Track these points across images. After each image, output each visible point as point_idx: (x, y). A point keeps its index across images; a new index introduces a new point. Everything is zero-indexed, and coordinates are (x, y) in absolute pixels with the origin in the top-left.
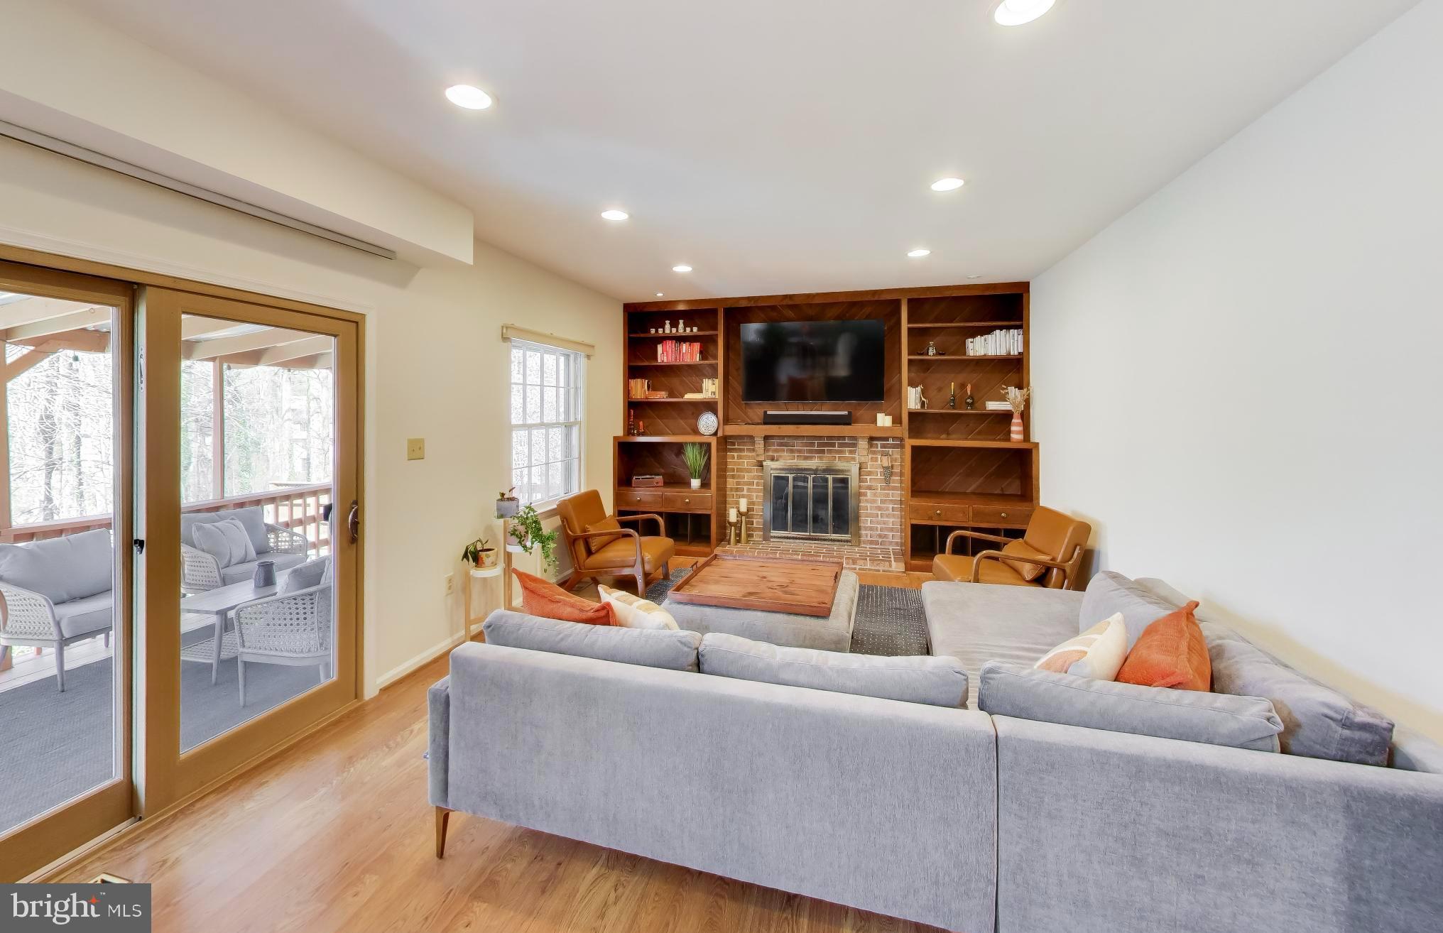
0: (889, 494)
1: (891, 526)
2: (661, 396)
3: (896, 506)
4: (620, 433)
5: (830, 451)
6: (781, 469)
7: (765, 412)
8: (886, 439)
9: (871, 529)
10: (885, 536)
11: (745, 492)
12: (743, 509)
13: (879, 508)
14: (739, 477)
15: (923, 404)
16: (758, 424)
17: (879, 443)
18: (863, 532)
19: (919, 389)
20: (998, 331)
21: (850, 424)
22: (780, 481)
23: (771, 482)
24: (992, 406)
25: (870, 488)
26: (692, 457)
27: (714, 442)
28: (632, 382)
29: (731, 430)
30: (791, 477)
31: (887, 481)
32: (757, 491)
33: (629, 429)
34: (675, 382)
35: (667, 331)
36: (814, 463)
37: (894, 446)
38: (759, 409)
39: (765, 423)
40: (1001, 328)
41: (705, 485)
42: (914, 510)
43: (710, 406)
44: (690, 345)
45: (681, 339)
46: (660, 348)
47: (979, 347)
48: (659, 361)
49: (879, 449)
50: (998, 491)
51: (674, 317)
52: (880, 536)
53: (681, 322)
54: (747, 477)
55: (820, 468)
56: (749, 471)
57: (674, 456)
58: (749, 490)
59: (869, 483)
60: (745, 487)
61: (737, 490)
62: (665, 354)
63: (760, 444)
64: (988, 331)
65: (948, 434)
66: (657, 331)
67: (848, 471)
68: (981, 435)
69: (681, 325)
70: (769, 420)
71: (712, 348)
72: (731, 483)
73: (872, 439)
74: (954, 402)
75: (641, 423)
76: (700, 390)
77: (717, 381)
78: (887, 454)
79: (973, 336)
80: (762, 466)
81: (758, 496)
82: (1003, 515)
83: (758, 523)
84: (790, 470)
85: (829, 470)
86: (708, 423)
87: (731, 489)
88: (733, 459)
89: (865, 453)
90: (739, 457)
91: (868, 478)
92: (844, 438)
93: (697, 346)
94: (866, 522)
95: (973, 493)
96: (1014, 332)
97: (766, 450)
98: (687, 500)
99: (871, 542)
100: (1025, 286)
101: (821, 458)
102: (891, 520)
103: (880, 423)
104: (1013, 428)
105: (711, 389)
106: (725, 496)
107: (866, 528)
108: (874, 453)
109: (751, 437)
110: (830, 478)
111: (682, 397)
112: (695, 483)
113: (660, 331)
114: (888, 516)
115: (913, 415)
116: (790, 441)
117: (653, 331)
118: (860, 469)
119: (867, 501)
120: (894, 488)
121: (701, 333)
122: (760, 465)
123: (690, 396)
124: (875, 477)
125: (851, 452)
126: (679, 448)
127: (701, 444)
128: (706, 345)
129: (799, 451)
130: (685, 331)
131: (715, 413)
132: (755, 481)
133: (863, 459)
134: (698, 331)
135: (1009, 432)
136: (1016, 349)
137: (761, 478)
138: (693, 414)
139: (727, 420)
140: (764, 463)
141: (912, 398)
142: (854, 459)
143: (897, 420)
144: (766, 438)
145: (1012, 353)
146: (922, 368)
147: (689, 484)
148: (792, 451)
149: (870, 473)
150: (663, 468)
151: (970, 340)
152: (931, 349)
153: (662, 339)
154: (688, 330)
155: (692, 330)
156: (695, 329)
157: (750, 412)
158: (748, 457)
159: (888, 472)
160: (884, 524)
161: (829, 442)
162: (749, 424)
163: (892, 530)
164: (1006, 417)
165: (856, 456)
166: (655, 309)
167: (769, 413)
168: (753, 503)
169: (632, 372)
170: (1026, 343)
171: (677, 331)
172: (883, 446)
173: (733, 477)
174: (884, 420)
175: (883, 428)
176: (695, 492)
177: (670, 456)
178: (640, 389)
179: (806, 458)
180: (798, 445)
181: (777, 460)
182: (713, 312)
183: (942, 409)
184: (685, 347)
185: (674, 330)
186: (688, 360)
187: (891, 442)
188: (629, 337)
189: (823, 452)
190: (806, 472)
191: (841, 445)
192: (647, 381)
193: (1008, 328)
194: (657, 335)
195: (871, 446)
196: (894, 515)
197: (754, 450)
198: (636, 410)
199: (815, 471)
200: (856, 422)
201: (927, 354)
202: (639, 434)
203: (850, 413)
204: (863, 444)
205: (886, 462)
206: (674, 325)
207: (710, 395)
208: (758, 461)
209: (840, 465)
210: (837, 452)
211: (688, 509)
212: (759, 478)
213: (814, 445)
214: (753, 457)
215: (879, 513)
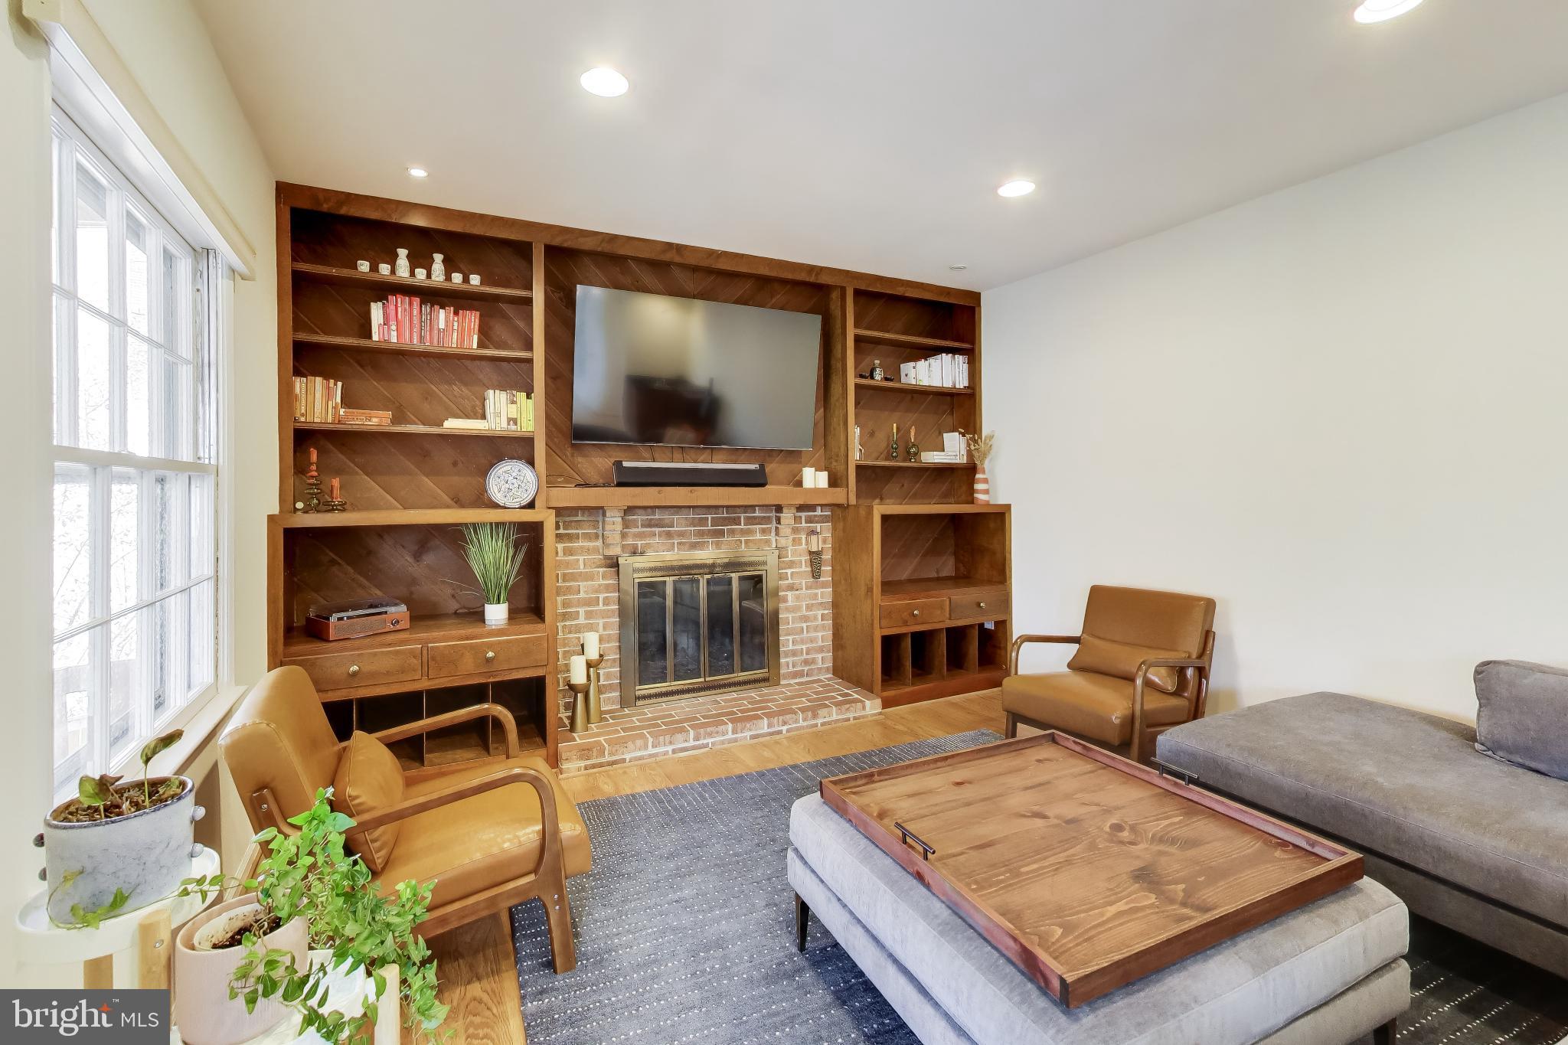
0: (816, 594)
1: (820, 643)
2: (377, 420)
3: (826, 612)
4: (276, 510)
5: (732, 532)
6: (651, 569)
7: (618, 464)
8: (814, 508)
9: (794, 653)
10: (813, 661)
11: (582, 620)
12: (592, 652)
13: (805, 619)
14: (569, 590)
15: (860, 454)
16: (612, 485)
17: (809, 515)
18: (782, 660)
20: (944, 355)
21: (763, 485)
22: (649, 590)
23: (632, 591)
24: (929, 457)
25: (791, 588)
26: (492, 556)
27: (548, 520)
28: (299, 384)
29: (564, 496)
30: (669, 580)
31: (816, 573)
32: (605, 614)
34: (409, 391)
35: (402, 273)
36: (707, 554)
37: (823, 520)
39: (620, 484)
40: (947, 350)
42: (886, 614)
43: (519, 448)
44: (456, 313)
45: (433, 297)
46: (376, 311)
47: (922, 374)
48: (375, 337)
49: (804, 524)
50: (934, 575)
51: (422, 242)
52: (806, 662)
53: (437, 256)
54: (585, 589)
55: (718, 561)
56: (589, 577)
57: (410, 559)
58: (592, 614)
59: (790, 581)
60: (582, 611)
61: (572, 617)
62: (389, 325)
63: (614, 521)
64: (934, 352)
65: (882, 499)
66: (374, 268)
67: (765, 563)
68: (915, 498)
69: (438, 265)
70: (628, 479)
71: (511, 325)
73: (796, 509)
74: (897, 450)
75: (333, 483)
76: (480, 414)
77: (527, 400)
78: (815, 532)
79: (916, 359)
80: (616, 565)
81: (608, 625)
82: (982, 605)
83: (608, 676)
84: (669, 570)
85: (733, 565)
86: (513, 484)
89: (785, 531)
90: (568, 552)
91: (789, 571)
92: (752, 508)
93: (472, 319)
94: (787, 642)
95: (910, 581)
96: (960, 359)
97: (624, 536)
98: (490, 654)
99: (795, 675)
100: (975, 297)
101: (718, 545)
102: (820, 634)
103: (807, 483)
104: (978, 486)
105: (510, 411)
107: (787, 654)
108: (799, 531)
109: (600, 510)
110: (735, 576)
111: (438, 424)
112: (496, 613)
113: (384, 269)
114: (816, 629)
116: (666, 516)
117: (364, 266)
118: (778, 558)
119: (788, 610)
120: (824, 585)
122: (614, 564)
123: (454, 425)
124: (801, 573)
125: (763, 531)
127: (509, 526)
128: (496, 318)
129: (681, 534)
130: (448, 278)
131: (531, 462)
132: (602, 596)
133: (783, 542)
134: (482, 282)
136: (962, 382)
137: (615, 588)
138: (455, 464)
140: (621, 561)
142: (769, 542)
143: (837, 478)
144: (630, 510)
145: (957, 386)
147: (479, 616)
148: (669, 535)
149: (791, 565)
152: (877, 371)
153: (384, 290)
154: (457, 278)
155: (466, 280)
156: (475, 280)
157: (581, 461)
158: (588, 551)
159: (815, 557)
160: (811, 641)
161: (731, 514)
162: (593, 486)
163: (821, 650)
165: (772, 537)
166: (374, 215)
167: (626, 464)
171: (429, 276)
172: (809, 520)
174: (814, 479)
175: (814, 492)
176: (500, 632)
177: (399, 560)
178: (322, 403)
179: (694, 546)
180: (679, 523)
181: (642, 554)
182: (521, 250)
183: (881, 460)
184: (442, 316)
185: (421, 273)
186: (446, 344)
187: (819, 512)
188: (294, 269)
189: (721, 533)
190: (693, 572)
191: (751, 521)
192: (340, 384)
193: (955, 352)
194: (374, 277)
195: (795, 519)
197: (600, 536)
199: (711, 568)
200: (770, 482)
202: (330, 509)
203: (762, 466)
204: (787, 517)
205: (815, 544)
206: (419, 260)
207: (504, 425)
208: (606, 557)
209: (749, 554)
210: (743, 532)
211: (490, 674)
212: (607, 589)
213: (705, 521)
214: (596, 550)
215: (804, 625)
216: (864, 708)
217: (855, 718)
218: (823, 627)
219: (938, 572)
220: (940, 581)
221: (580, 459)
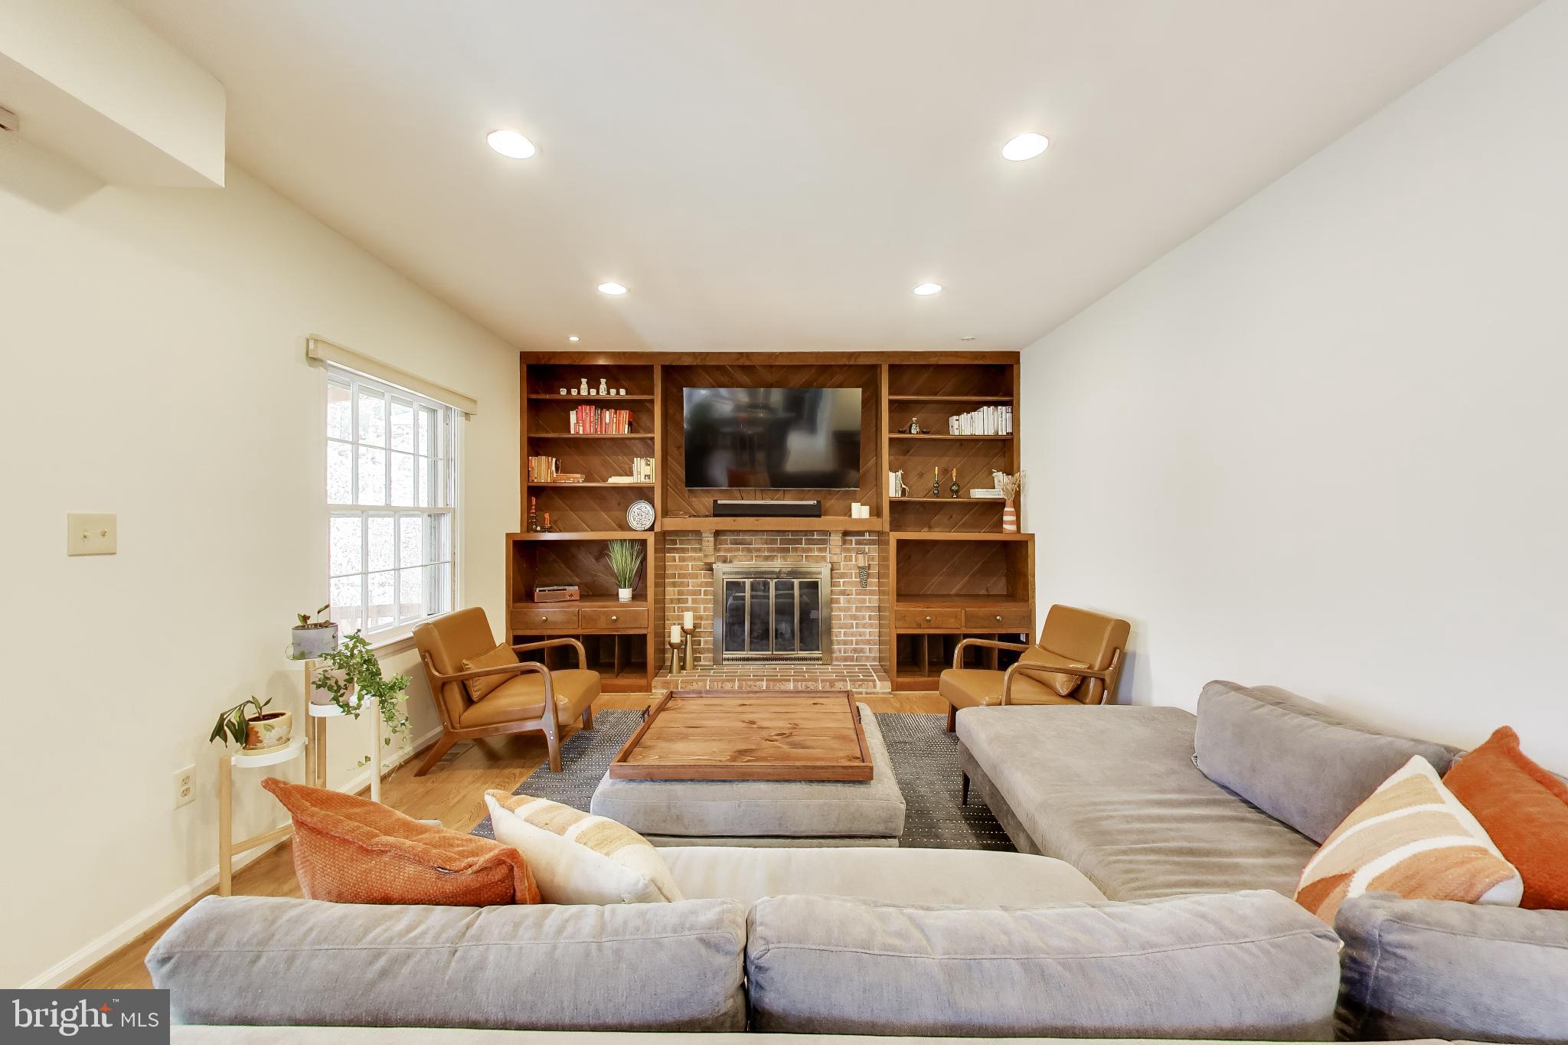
0: (865, 600)
1: (868, 637)
2: (575, 480)
3: (873, 614)
4: (516, 528)
5: (796, 550)
6: (735, 573)
7: (715, 501)
8: (862, 533)
9: (845, 643)
10: (862, 650)
11: (690, 604)
12: (689, 625)
13: (855, 617)
14: (682, 584)
15: (904, 491)
16: (706, 516)
17: (854, 538)
18: (836, 647)
19: (900, 474)
20: (985, 408)
21: (819, 516)
22: (733, 586)
23: (721, 590)
24: (978, 493)
25: (843, 593)
26: (620, 558)
27: (652, 539)
28: (534, 460)
29: (672, 524)
30: (748, 582)
31: (864, 583)
32: (705, 601)
33: (530, 523)
34: (595, 461)
35: (584, 393)
36: (778, 564)
37: (870, 542)
38: (707, 498)
39: (715, 515)
40: (989, 404)
41: (638, 595)
42: (901, 617)
43: (642, 493)
44: (616, 412)
45: (602, 404)
46: (573, 416)
47: (965, 425)
48: (572, 432)
49: (854, 546)
51: (594, 374)
52: (855, 650)
53: (603, 380)
54: (692, 584)
55: (784, 570)
56: (695, 576)
58: (695, 601)
59: (842, 587)
60: (690, 598)
61: (679, 601)
62: (579, 423)
63: (709, 540)
64: (975, 407)
65: (930, 527)
66: (569, 393)
67: (820, 573)
68: (966, 527)
69: (603, 386)
70: (719, 511)
71: (645, 417)
72: (669, 593)
73: (845, 533)
74: (938, 489)
75: (547, 515)
76: (629, 472)
77: (652, 461)
78: (863, 552)
79: (958, 414)
80: (711, 569)
81: (706, 609)
82: (998, 618)
83: (706, 642)
84: (747, 574)
85: (794, 573)
86: (641, 516)
87: (672, 600)
88: (674, 561)
89: (838, 550)
90: (682, 559)
91: (841, 581)
92: (812, 532)
93: (625, 415)
94: (839, 634)
95: (957, 595)
96: (1002, 409)
97: (716, 549)
98: (614, 617)
99: (846, 659)
100: (1015, 356)
101: (784, 558)
102: (868, 630)
103: (855, 514)
104: (1005, 518)
105: (644, 470)
106: (663, 609)
107: (839, 642)
108: (848, 550)
109: (698, 533)
110: (796, 582)
111: (605, 480)
113: (574, 392)
114: (864, 626)
115: (894, 505)
116: (747, 537)
117: (563, 392)
118: (831, 570)
119: (840, 609)
120: (871, 593)
121: (629, 397)
122: (709, 568)
123: (615, 480)
124: (850, 582)
125: (820, 550)
126: (601, 549)
127: (633, 542)
128: (638, 413)
129: (758, 550)
130: (608, 393)
131: (652, 502)
132: (703, 589)
133: (835, 558)
134: (626, 393)
135: (1001, 522)
136: (1004, 429)
137: (711, 584)
138: (619, 503)
139: (665, 513)
140: (714, 566)
141: (893, 485)
142: (824, 558)
143: (876, 511)
144: (717, 533)
145: (1000, 434)
146: (903, 450)
147: (615, 596)
148: (749, 550)
149: (843, 575)
150: (577, 576)
151: (955, 417)
152: (914, 426)
153: (576, 403)
154: (613, 392)
155: (618, 393)
156: (623, 392)
158: (695, 559)
159: (864, 572)
160: (860, 635)
161: (794, 537)
162: (695, 516)
163: (868, 642)
164: (997, 506)
165: (827, 554)
166: (565, 362)
167: (719, 502)
168: (701, 617)
169: (534, 447)
170: (1016, 422)
171: (598, 393)
172: (858, 543)
173: (674, 585)
174: (860, 511)
175: (859, 521)
176: (624, 605)
177: (587, 561)
178: (545, 470)
179: (767, 558)
180: (757, 543)
181: (731, 562)
182: (648, 370)
183: (925, 496)
184: (607, 415)
185: (593, 392)
186: (612, 432)
187: (867, 537)
188: (530, 400)
189: (787, 550)
190: (766, 576)
191: (810, 542)
192: (554, 459)
193: (996, 404)
194: (569, 397)
195: (844, 541)
197: (701, 550)
198: (538, 497)
199: (778, 574)
200: (826, 513)
201: (910, 433)
202: (544, 530)
203: (819, 502)
204: (835, 540)
205: (862, 561)
206: (594, 384)
207: (643, 479)
208: (706, 564)
209: (806, 565)
210: (804, 550)
211: (617, 629)
212: (707, 584)
213: (775, 542)
214: (699, 559)
215: (854, 622)
216: (875, 687)
217: (867, 693)
218: (871, 626)
219: (987, 590)
220: (989, 597)
221: (694, 499)
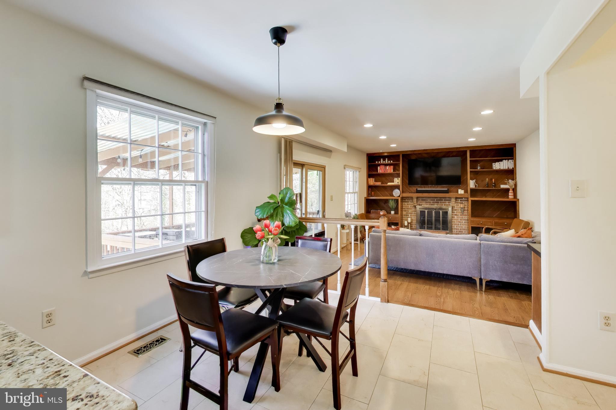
0: (463, 217)
2: (379, 184)
3: (466, 221)
4: (366, 196)
5: (440, 202)
6: (423, 208)
7: (417, 189)
8: (462, 198)
9: (456, 228)
11: (410, 216)
12: (409, 221)
13: (460, 222)
14: (407, 211)
15: (476, 186)
16: (415, 193)
17: (459, 199)
19: (474, 181)
20: (504, 160)
21: (448, 193)
22: (422, 212)
23: (419, 212)
24: (503, 186)
25: (456, 215)
26: (392, 204)
27: (399, 199)
28: (369, 179)
29: (405, 195)
30: (426, 211)
31: (462, 212)
32: (414, 216)
33: (369, 194)
34: (384, 179)
35: (382, 162)
36: (435, 206)
37: (466, 201)
38: (414, 188)
39: (417, 193)
40: (505, 159)
41: (396, 213)
42: (472, 222)
43: (397, 187)
44: (390, 166)
45: (386, 165)
46: (379, 168)
47: (497, 166)
48: (379, 172)
49: (459, 201)
51: (384, 158)
53: (387, 159)
54: (410, 211)
55: (437, 208)
56: (411, 209)
57: (383, 204)
58: (411, 215)
59: (455, 213)
60: (410, 215)
61: (407, 215)
62: (380, 170)
63: (415, 200)
64: (501, 160)
65: (486, 196)
66: (378, 162)
67: (448, 209)
68: (498, 197)
69: (387, 160)
70: (418, 192)
71: (397, 168)
72: (404, 213)
73: (456, 198)
74: (488, 185)
75: (373, 193)
76: (393, 182)
77: (399, 179)
78: (462, 203)
79: (495, 162)
81: (414, 218)
82: (505, 223)
83: (414, 227)
84: (426, 209)
85: (440, 209)
86: (397, 193)
87: (405, 215)
88: (405, 204)
89: (454, 203)
90: (407, 204)
91: (455, 211)
92: (446, 198)
93: (392, 167)
94: (454, 226)
96: (510, 161)
97: (417, 202)
98: (390, 218)
100: (514, 145)
101: (437, 205)
103: (459, 193)
104: (510, 194)
105: (397, 181)
106: (402, 217)
107: (454, 229)
108: (457, 203)
109: (412, 197)
110: (441, 211)
111: (387, 184)
112: (393, 212)
113: (379, 162)
114: (462, 225)
115: (472, 190)
116: (426, 199)
117: (377, 162)
118: (452, 208)
119: (455, 220)
120: (466, 215)
121: (393, 163)
122: (415, 207)
123: (389, 184)
124: (458, 212)
125: (448, 202)
126: (386, 201)
127: (395, 200)
128: (396, 167)
129: (429, 202)
130: (388, 162)
131: (399, 189)
133: (453, 205)
134: (393, 162)
135: (508, 195)
136: (511, 168)
137: (416, 211)
138: (390, 190)
139: (403, 192)
140: (417, 206)
141: (472, 184)
142: (450, 205)
143: (466, 192)
144: (417, 198)
146: (475, 175)
147: (390, 213)
148: (427, 202)
149: (456, 210)
151: (494, 164)
152: (478, 167)
153: (379, 165)
154: (389, 162)
155: (390, 162)
156: (392, 162)
157: (411, 189)
159: (463, 209)
160: (461, 227)
161: (441, 199)
162: (411, 193)
163: (464, 229)
164: (507, 190)
165: (451, 204)
166: (378, 155)
168: (413, 220)
169: (370, 176)
170: (515, 165)
171: (385, 162)
172: (461, 201)
173: (405, 211)
174: (461, 192)
175: (461, 194)
176: (392, 215)
178: (372, 182)
179: (432, 205)
180: (429, 200)
181: (421, 205)
182: (398, 156)
183: (483, 188)
184: (387, 167)
185: (384, 162)
186: (389, 172)
188: (368, 164)
189: (438, 202)
190: (432, 209)
191: (445, 200)
192: (374, 179)
193: (508, 159)
195: (456, 200)
196: (465, 225)
197: (413, 202)
198: (370, 188)
199: (435, 209)
200: (451, 192)
201: (477, 169)
202: (372, 196)
203: (448, 189)
204: (453, 200)
205: (462, 206)
206: (384, 160)
207: (397, 183)
208: (414, 205)
209: (444, 207)
210: (443, 203)
211: (391, 221)
212: (414, 211)
213: (434, 200)
214: (412, 204)
215: (460, 224)
221: (411, 188)
